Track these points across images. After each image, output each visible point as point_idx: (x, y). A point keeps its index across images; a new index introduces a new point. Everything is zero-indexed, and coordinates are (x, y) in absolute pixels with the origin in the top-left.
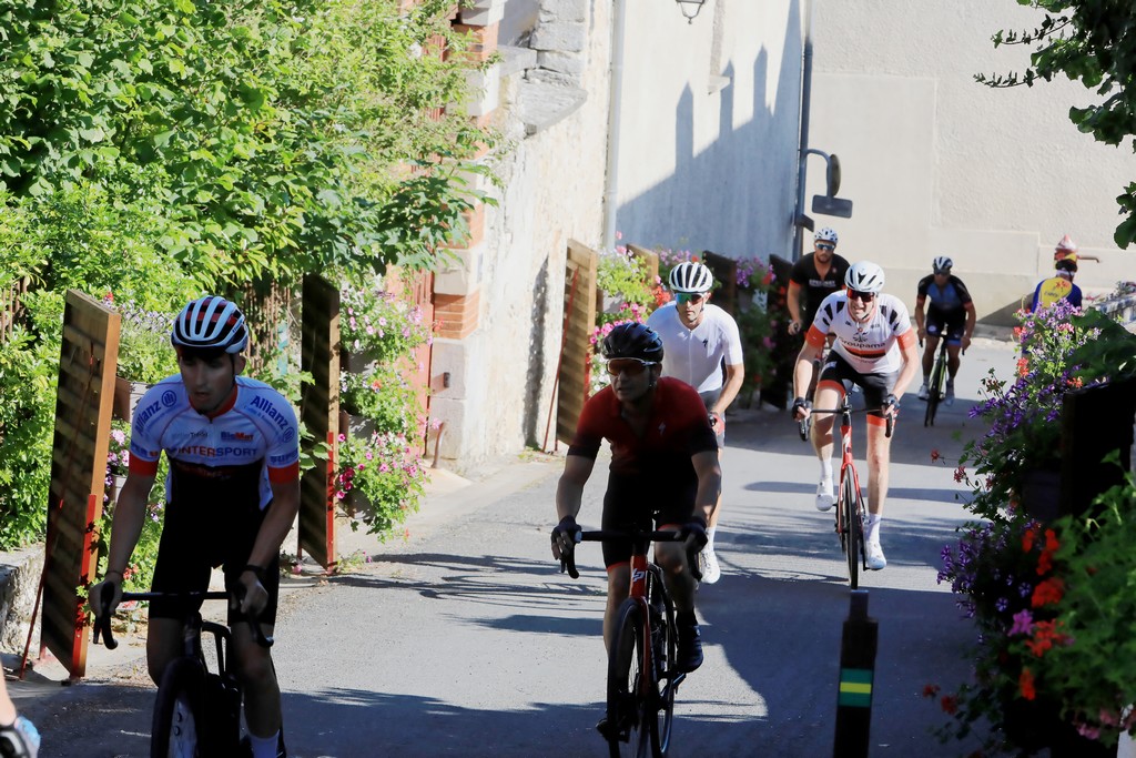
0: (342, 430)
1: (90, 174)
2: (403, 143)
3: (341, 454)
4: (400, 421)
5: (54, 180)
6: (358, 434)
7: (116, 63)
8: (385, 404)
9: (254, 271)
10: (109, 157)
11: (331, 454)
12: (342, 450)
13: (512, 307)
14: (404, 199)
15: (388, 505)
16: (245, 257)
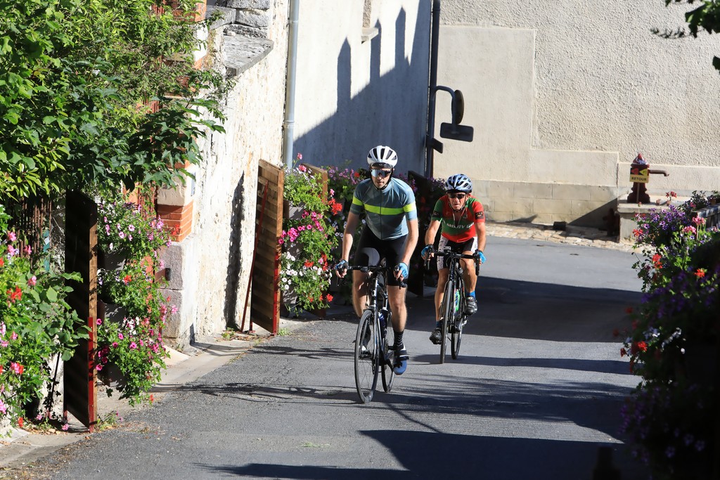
0: (100, 315)
3: (98, 335)
6: (112, 319)
8: (133, 295)
9: (30, 189)
11: (91, 335)
12: (99, 332)
13: (217, 216)
15: (137, 376)
16: (23, 178)
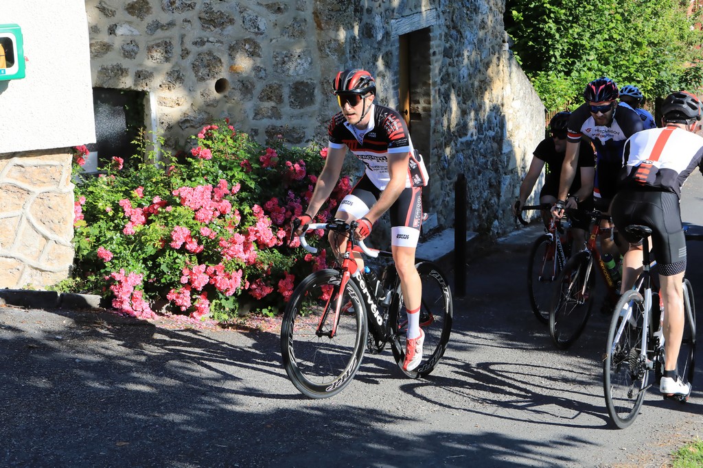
1: (590, 69)
2: (687, 56)
5: (579, 71)
7: (597, 36)
10: (595, 64)
14: (687, 74)
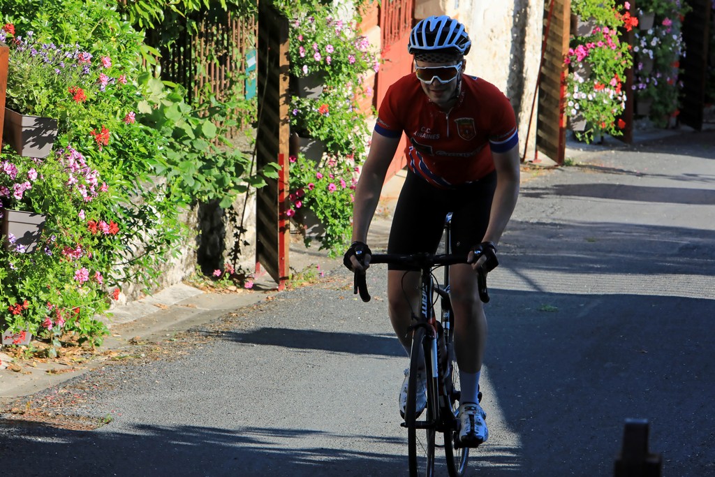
0: (293, 153)
3: (292, 175)
4: (348, 143)
8: (334, 127)
11: (281, 173)
12: (292, 171)
13: (492, 31)
